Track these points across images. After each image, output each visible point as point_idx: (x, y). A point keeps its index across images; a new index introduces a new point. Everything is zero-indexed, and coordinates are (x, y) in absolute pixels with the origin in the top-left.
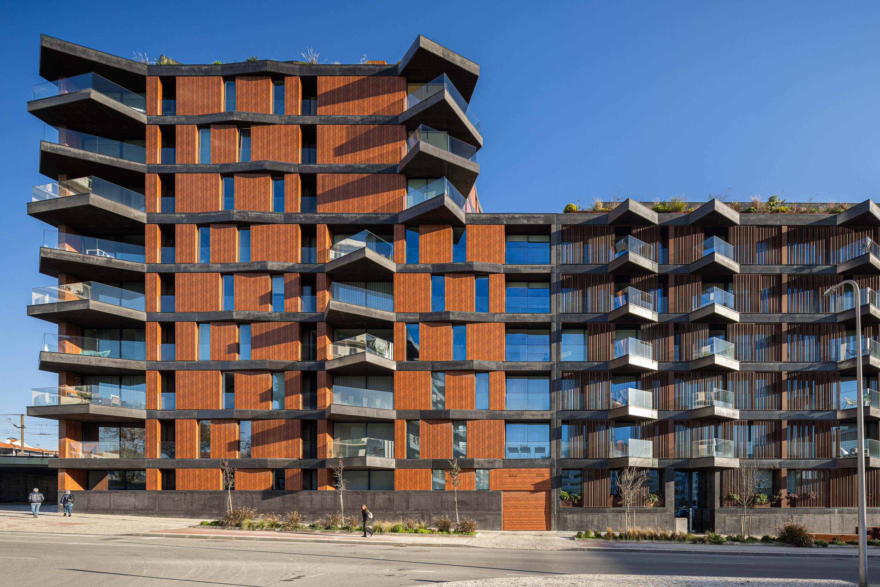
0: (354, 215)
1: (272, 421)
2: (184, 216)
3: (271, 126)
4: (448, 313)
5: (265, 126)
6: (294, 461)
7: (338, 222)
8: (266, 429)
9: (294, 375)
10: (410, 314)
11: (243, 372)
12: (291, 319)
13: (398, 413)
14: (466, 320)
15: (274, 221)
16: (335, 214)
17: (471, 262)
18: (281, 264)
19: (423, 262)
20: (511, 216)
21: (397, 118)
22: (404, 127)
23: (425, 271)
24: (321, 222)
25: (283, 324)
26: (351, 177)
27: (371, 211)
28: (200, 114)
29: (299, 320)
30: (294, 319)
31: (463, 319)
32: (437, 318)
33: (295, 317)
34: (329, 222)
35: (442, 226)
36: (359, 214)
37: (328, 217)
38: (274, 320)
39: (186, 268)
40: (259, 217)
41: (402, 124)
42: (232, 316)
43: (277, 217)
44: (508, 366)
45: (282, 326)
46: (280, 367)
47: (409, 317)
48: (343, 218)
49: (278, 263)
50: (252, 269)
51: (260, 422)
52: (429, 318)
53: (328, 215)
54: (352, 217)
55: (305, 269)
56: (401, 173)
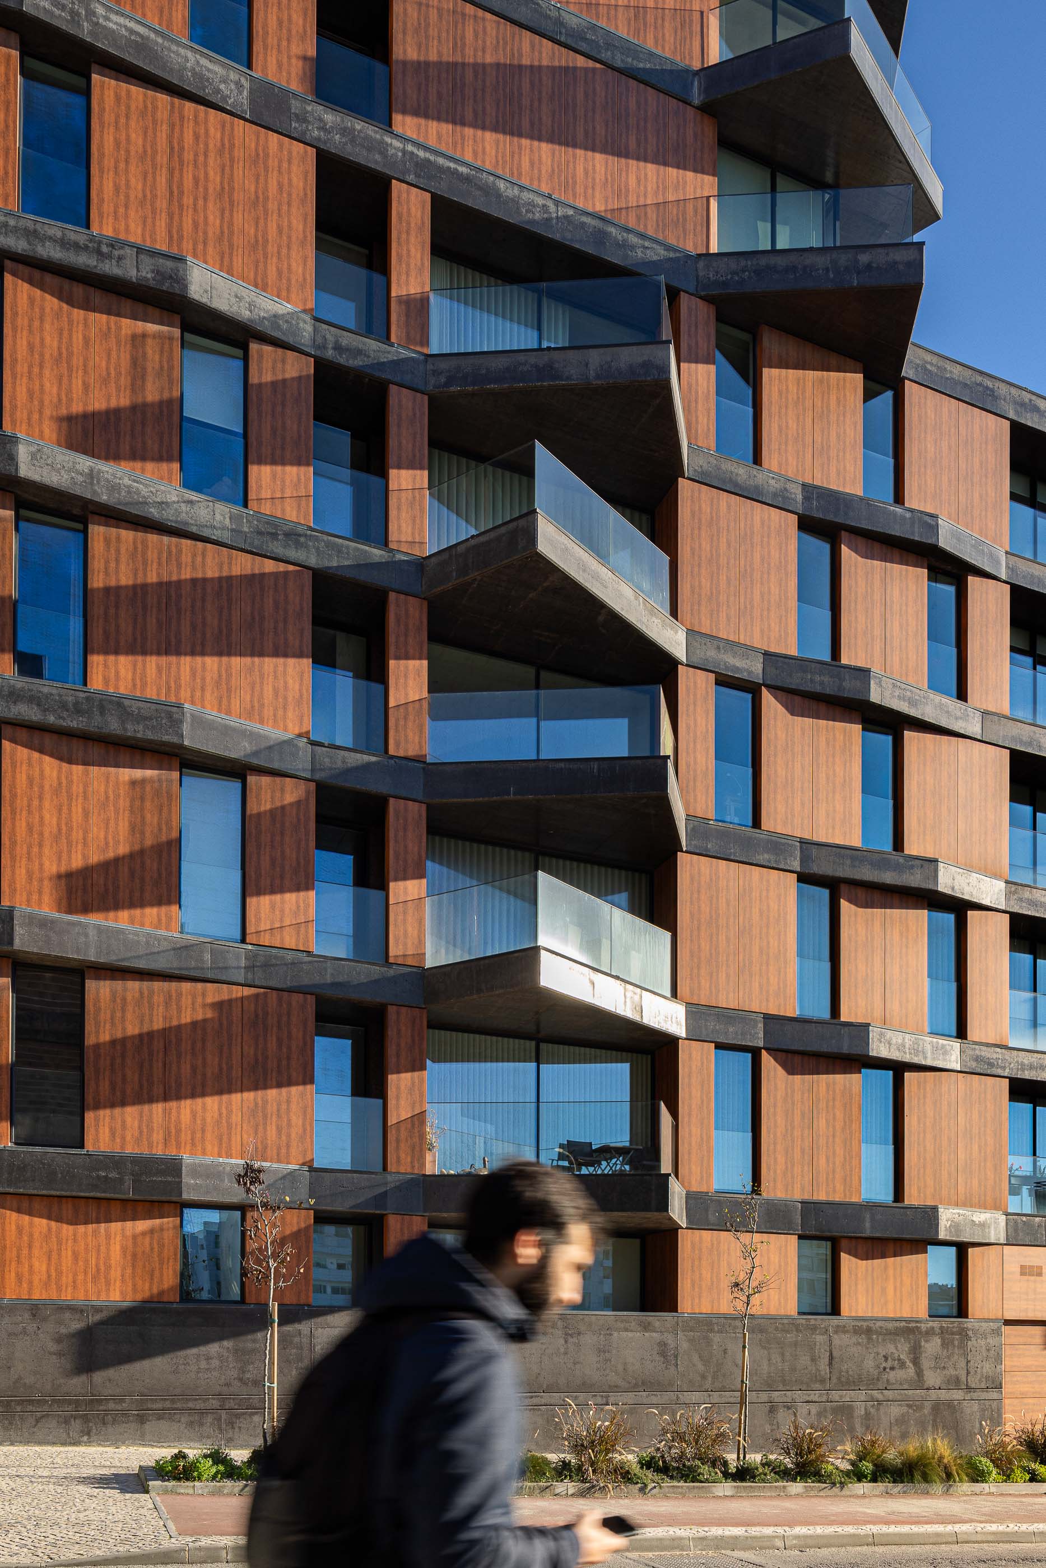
0: (540, 201)
1: (186, 986)
4: (863, 674)
6: (292, 1173)
7: (476, 202)
8: (158, 1025)
9: (289, 798)
10: (731, 647)
11: (48, 740)
12: (279, 550)
13: (696, 1012)
14: (913, 712)
15: (207, 93)
16: (466, 165)
17: (932, 516)
18: (244, 293)
19: (775, 467)
20: (1027, 397)
23: (779, 503)
24: (411, 178)
25: (243, 565)
26: (526, 47)
27: (599, 207)
29: (313, 561)
30: (292, 554)
31: (903, 707)
32: (824, 683)
33: (298, 545)
34: (443, 189)
35: (834, 359)
36: (557, 203)
37: (441, 169)
38: (206, 533)
40: (142, 46)
42: (12, 458)
43: (224, 81)
45: (236, 571)
46: (238, 750)
47: (729, 660)
48: (499, 195)
49: (235, 288)
50: (109, 268)
51: (133, 986)
52: (795, 681)
53: (441, 161)
54: (532, 204)
55: (338, 348)
56: (706, 109)
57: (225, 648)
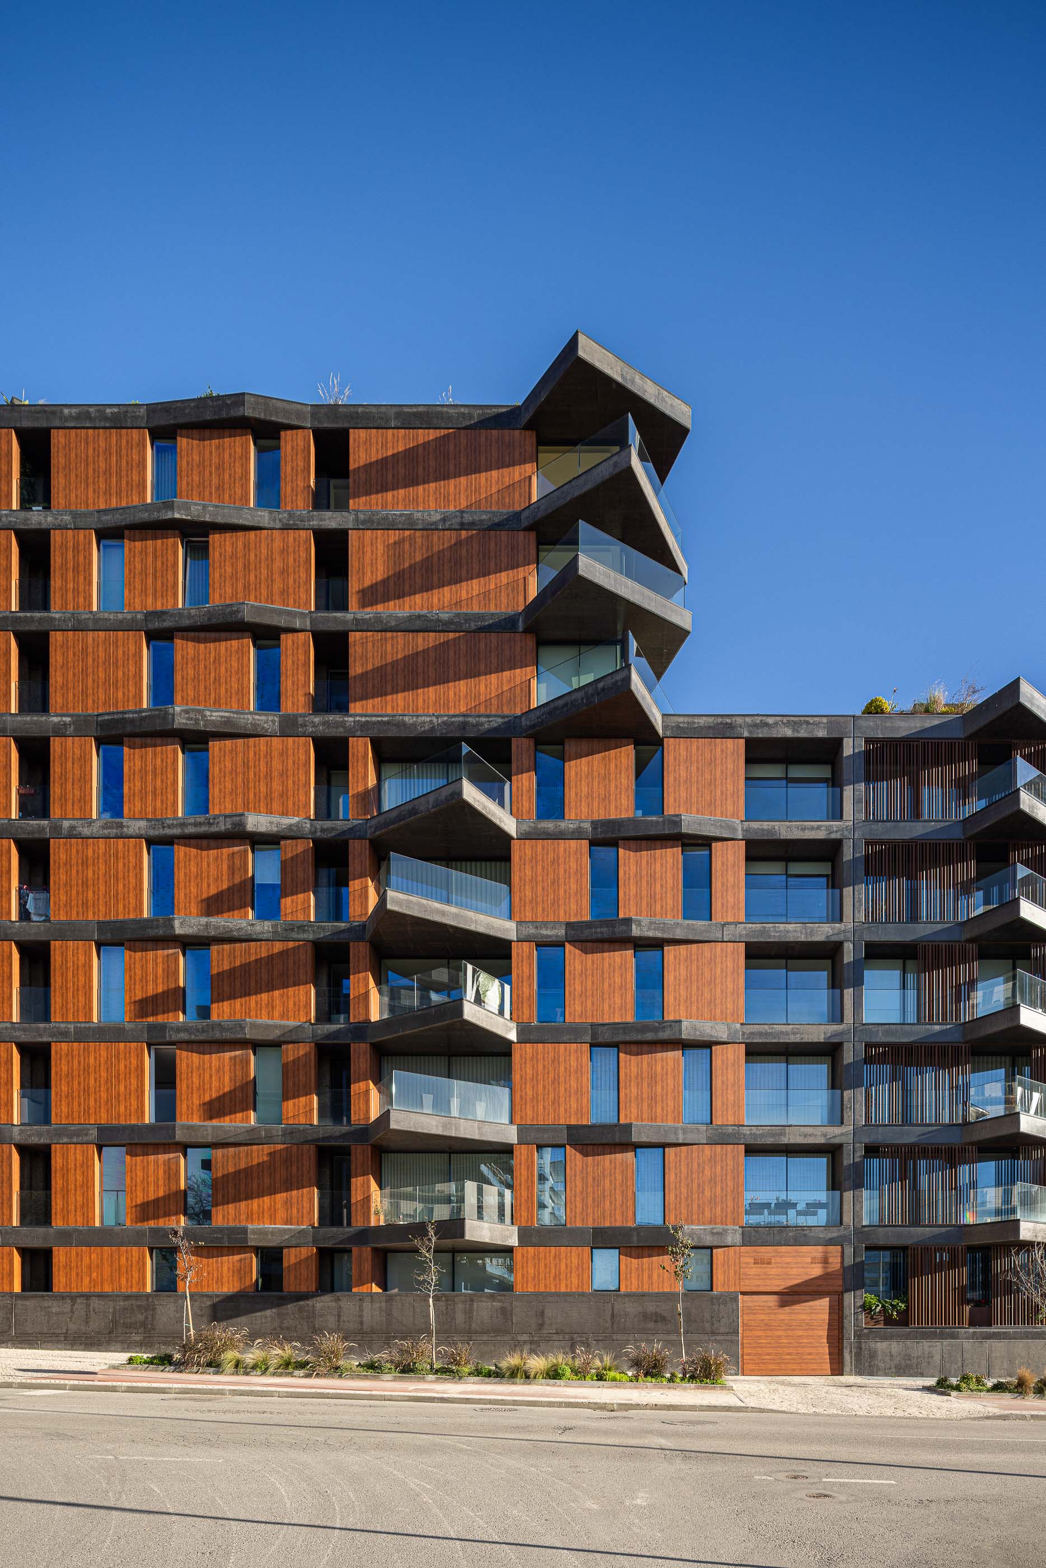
0: (428, 719)
1: (255, 1147)
2: (68, 719)
3: (252, 534)
4: (628, 921)
5: (240, 534)
6: (303, 1230)
7: (393, 732)
8: (243, 1166)
9: (301, 1053)
10: (545, 924)
11: (194, 1046)
12: (295, 935)
13: (522, 1131)
14: (666, 936)
15: (259, 731)
16: (388, 716)
17: (677, 816)
18: (274, 820)
19: (573, 817)
20: (758, 720)
21: (517, 516)
22: (533, 536)
23: (577, 835)
24: (359, 733)
25: (278, 947)
26: (420, 641)
27: (463, 709)
28: (102, 506)
29: (311, 937)
30: (301, 936)
31: (659, 934)
32: (604, 932)
33: (304, 931)
34: (375, 733)
35: (613, 742)
36: (437, 717)
37: (374, 723)
38: (260, 937)
39: (72, 828)
40: (228, 722)
41: (528, 529)
42: (173, 927)
43: (266, 722)
44: (752, 1033)
45: (276, 950)
46: (271, 1036)
47: (544, 932)
48: (404, 724)
49: (269, 819)
50: (214, 829)
51: (232, 1150)
52: (587, 933)
53: (374, 719)
54: (424, 723)
55: (323, 830)
56: (527, 631)
57: (270, 988)
